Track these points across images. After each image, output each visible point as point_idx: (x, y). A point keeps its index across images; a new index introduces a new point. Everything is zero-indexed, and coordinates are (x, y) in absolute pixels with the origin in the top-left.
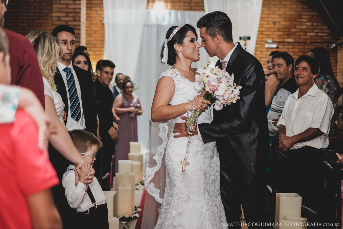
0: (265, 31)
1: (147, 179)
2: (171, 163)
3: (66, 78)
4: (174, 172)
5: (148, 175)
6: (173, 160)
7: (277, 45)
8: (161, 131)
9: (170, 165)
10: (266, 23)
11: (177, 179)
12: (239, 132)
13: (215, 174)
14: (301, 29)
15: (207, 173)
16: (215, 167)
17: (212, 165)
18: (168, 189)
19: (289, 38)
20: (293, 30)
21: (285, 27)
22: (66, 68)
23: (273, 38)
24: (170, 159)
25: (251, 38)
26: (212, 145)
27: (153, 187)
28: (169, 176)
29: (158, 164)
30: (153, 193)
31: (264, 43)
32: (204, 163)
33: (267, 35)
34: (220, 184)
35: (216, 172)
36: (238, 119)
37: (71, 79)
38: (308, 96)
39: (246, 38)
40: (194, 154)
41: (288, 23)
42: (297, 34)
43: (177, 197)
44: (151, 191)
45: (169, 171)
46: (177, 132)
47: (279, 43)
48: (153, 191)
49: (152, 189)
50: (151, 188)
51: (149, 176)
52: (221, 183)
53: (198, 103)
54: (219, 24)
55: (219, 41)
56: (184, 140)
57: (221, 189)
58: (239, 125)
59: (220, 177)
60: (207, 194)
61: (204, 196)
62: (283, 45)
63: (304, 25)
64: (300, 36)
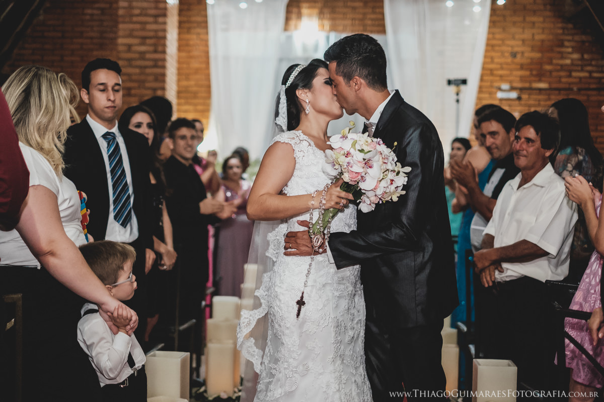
0: (497, 69)
1: (241, 331)
2: (278, 303)
3: (106, 150)
4: (282, 320)
5: (243, 323)
6: (281, 297)
7: (518, 95)
8: (272, 246)
9: (275, 307)
10: (499, 54)
11: (287, 332)
12: (400, 250)
13: (355, 326)
14: (562, 66)
15: (341, 325)
16: (355, 314)
17: (352, 311)
18: (269, 350)
19: (540, 81)
20: (548, 67)
21: (532, 62)
22: (107, 132)
23: (511, 82)
24: (276, 297)
25: (469, 82)
26: (352, 272)
27: (253, 345)
28: (273, 327)
29: (263, 305)
30: (253, 356)
31: (494, 90)
32: (337, 306)
33: (501, 76)
34: (363, 345)
35: (357, 323)
36: (398, 225)
37: (115, 153)
38: (534, 186)
39: (459, 82)
40: (320, 289)
41: (537, 55)
42: (554, 74)
43: (286, 365)
44: (249, 352)
45: (273, 318)
46: (290, 248)
47: (521, 90)
48: (253, 353)
49: (250, 349)
50: (249, 347)
51: (246, 325)
52: (365, 343)
53: (331, 197)
54: (360, 56)
55: (358, 87)
56: (302, 262)
57: (366, 353)
58: (401, 237)
59: (364, 332)
60: (339, 362)
61: (334, 365)
62: (529, 94)
63: (566, 58)
64: (560, 77)
